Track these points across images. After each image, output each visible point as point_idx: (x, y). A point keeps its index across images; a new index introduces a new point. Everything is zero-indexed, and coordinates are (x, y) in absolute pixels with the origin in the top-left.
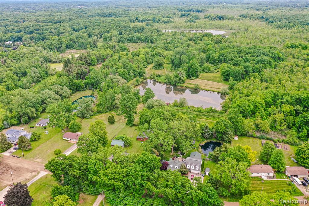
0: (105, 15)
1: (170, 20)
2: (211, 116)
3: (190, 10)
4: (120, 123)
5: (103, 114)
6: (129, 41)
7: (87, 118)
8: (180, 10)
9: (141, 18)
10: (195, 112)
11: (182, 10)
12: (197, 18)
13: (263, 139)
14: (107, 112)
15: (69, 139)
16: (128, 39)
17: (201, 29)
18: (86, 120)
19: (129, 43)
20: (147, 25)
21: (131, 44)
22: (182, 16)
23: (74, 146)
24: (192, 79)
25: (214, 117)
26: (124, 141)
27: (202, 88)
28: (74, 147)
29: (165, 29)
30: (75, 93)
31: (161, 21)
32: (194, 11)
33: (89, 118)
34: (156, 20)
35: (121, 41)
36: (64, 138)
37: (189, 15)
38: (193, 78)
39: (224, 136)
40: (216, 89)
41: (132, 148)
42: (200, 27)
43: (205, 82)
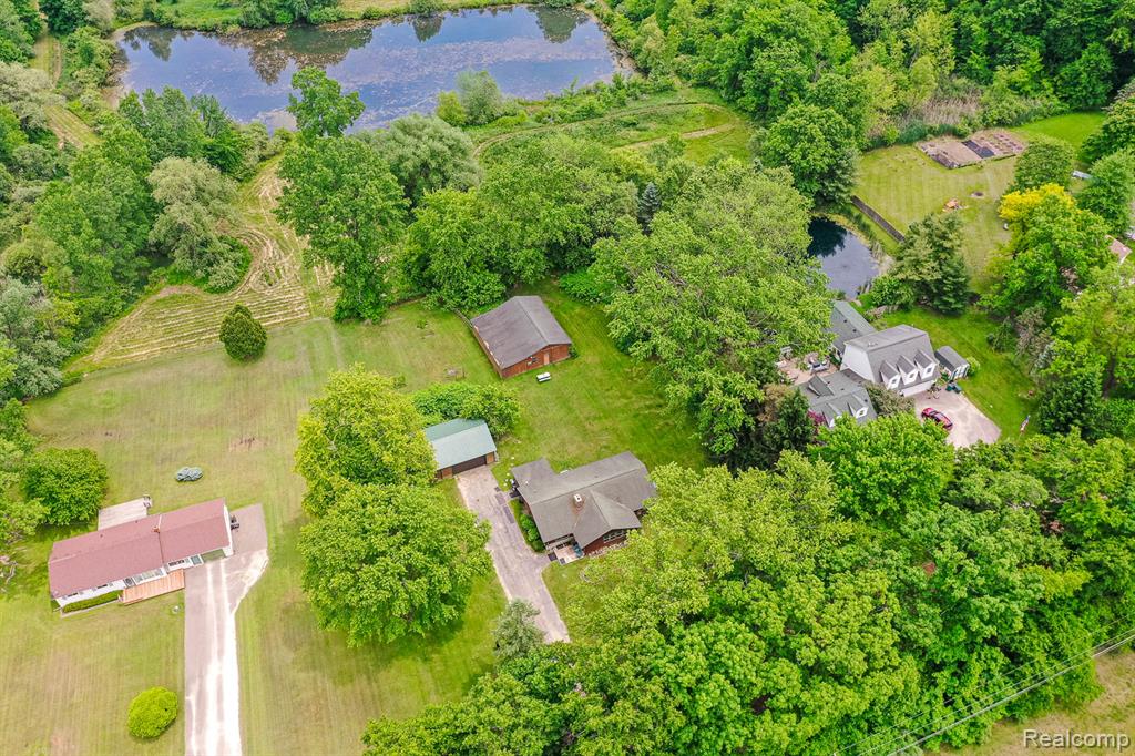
2: (648, 117)
4: (296, 330)
5: (123, 322)
7: (51, 394)
13: (922, 137)
14: (128, 299)
15: (119, 585)
18: (57, 407)
23: (200, 607)
25: (665, 119)
26: (475, 417)
28: (211, 612)
33: (61, 386)
36: (62, 602)
39: (830, 186)
41: (531, 430)
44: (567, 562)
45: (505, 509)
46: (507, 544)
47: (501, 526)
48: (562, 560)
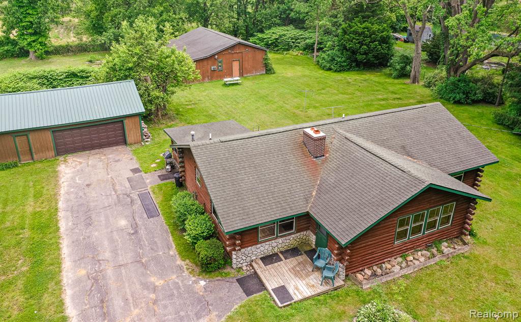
44: (297, 297)
45: (143, 197)
46: (126, 257)
47: (123, 223)
48: (282, 291)
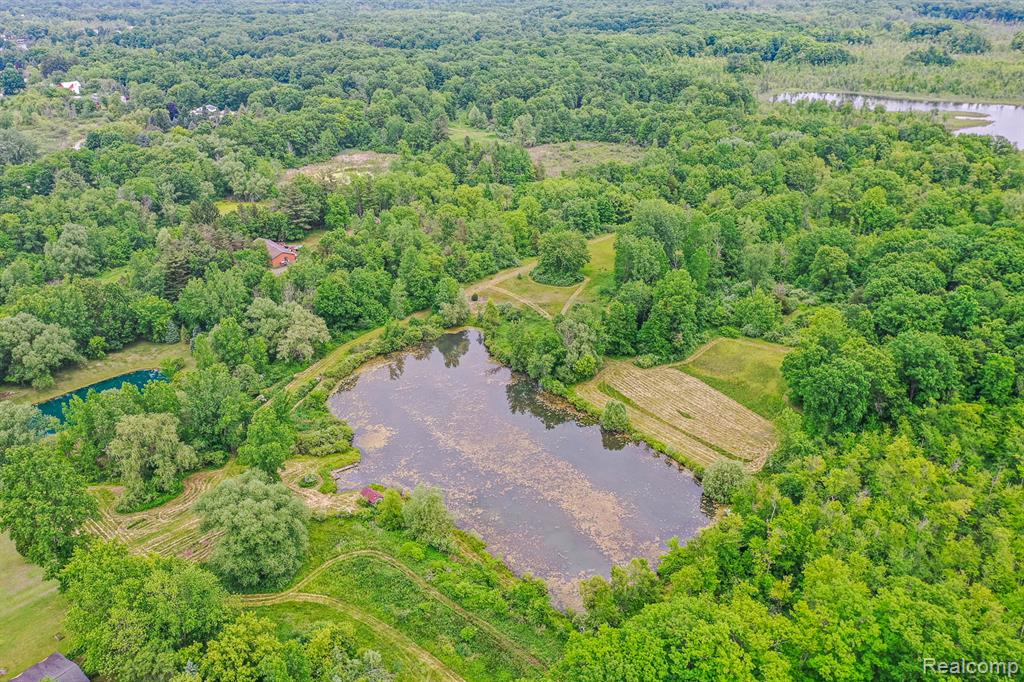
0: (618, 22)
1: (841, 52)
3: (971, 11)
6: (588, 135)
8: (930, 7)
9: (725, 41)
10: (434, 593)
11: (937, 9)
12: (973, 45)
16: (588, 126)
17: (952, 95)
19: (587, 139)
20: (732, 69)
21: (592, 145)
22: (912, 35)
24: (639, 365)
27: (646, 428)
29: (797, 86)
30: (127, 351)
31: (802, 55)
32: (988, 15)
34: (784, 47)
35: (555, 130)
37: (944, 30)
38: (646, 359)
40: (702, 450)
42: (953, 88)
43: (689, 392)
